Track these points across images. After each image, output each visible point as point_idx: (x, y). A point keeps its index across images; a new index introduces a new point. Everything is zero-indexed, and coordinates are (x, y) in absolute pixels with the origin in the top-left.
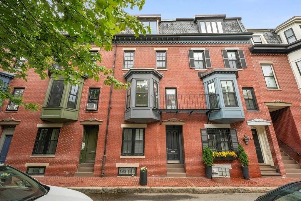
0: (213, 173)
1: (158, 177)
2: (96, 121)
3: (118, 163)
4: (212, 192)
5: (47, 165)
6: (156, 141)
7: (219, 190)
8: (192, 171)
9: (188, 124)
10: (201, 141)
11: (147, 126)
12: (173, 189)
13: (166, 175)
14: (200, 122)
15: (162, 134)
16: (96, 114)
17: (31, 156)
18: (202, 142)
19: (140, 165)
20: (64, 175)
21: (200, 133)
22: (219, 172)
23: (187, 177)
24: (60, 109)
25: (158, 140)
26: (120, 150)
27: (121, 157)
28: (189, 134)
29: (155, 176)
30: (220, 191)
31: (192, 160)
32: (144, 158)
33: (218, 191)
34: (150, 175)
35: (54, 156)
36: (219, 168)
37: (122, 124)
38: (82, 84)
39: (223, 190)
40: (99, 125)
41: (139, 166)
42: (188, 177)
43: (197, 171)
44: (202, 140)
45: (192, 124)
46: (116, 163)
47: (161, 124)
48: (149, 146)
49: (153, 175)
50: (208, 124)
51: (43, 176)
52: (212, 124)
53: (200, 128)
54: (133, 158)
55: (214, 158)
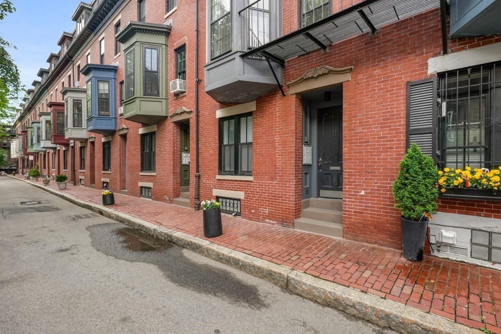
0: (440, 245)
1: (276, 226)
2: (184, 112)
3: (215, 188)
4: (341, 308)
5: (150, 185)
6: (274, 142)
7: (369, 310)
8: (361, 225)
9: (360, 76)
10: (403, 129)
11: (257, 106)
12: (242, 261)
13: (293, 224)
14: (411, 57)
15: (286, 120)
16: (184, 99)
17: (141, 174)
18: (409, 133)
19: (245, 196)
20: (164, 200)
21: (402, 100)
22: (472, 243)
23: (344, 239)
24: (133, 100)
25: (277, 138)
26: (216, 164)
27: (218, 177)
28: (360, 109)
29: (271, 222)
30: (374, 318)
31: (363, 193)
32: (251, 181)
33: (365, 314)
34: (263, 218)
35: (154, 174)
36: (472, 230)
37: (217, 111)
38: (164, 46)
39: (387, 316)
40: (189, 119)
41: (245, 198)
42: (347, 238)
43: (378, 227)
44: (408, 124)
45: (377, 72)
46: (213, 188)
47: (284, 95)
48: (259, 154)
49: (269, 219)
50: (445, 52)
51: (150, 200)
52: (471, 47)
53: (408, 79)
54: (235, 181)
55: (443, 190)
